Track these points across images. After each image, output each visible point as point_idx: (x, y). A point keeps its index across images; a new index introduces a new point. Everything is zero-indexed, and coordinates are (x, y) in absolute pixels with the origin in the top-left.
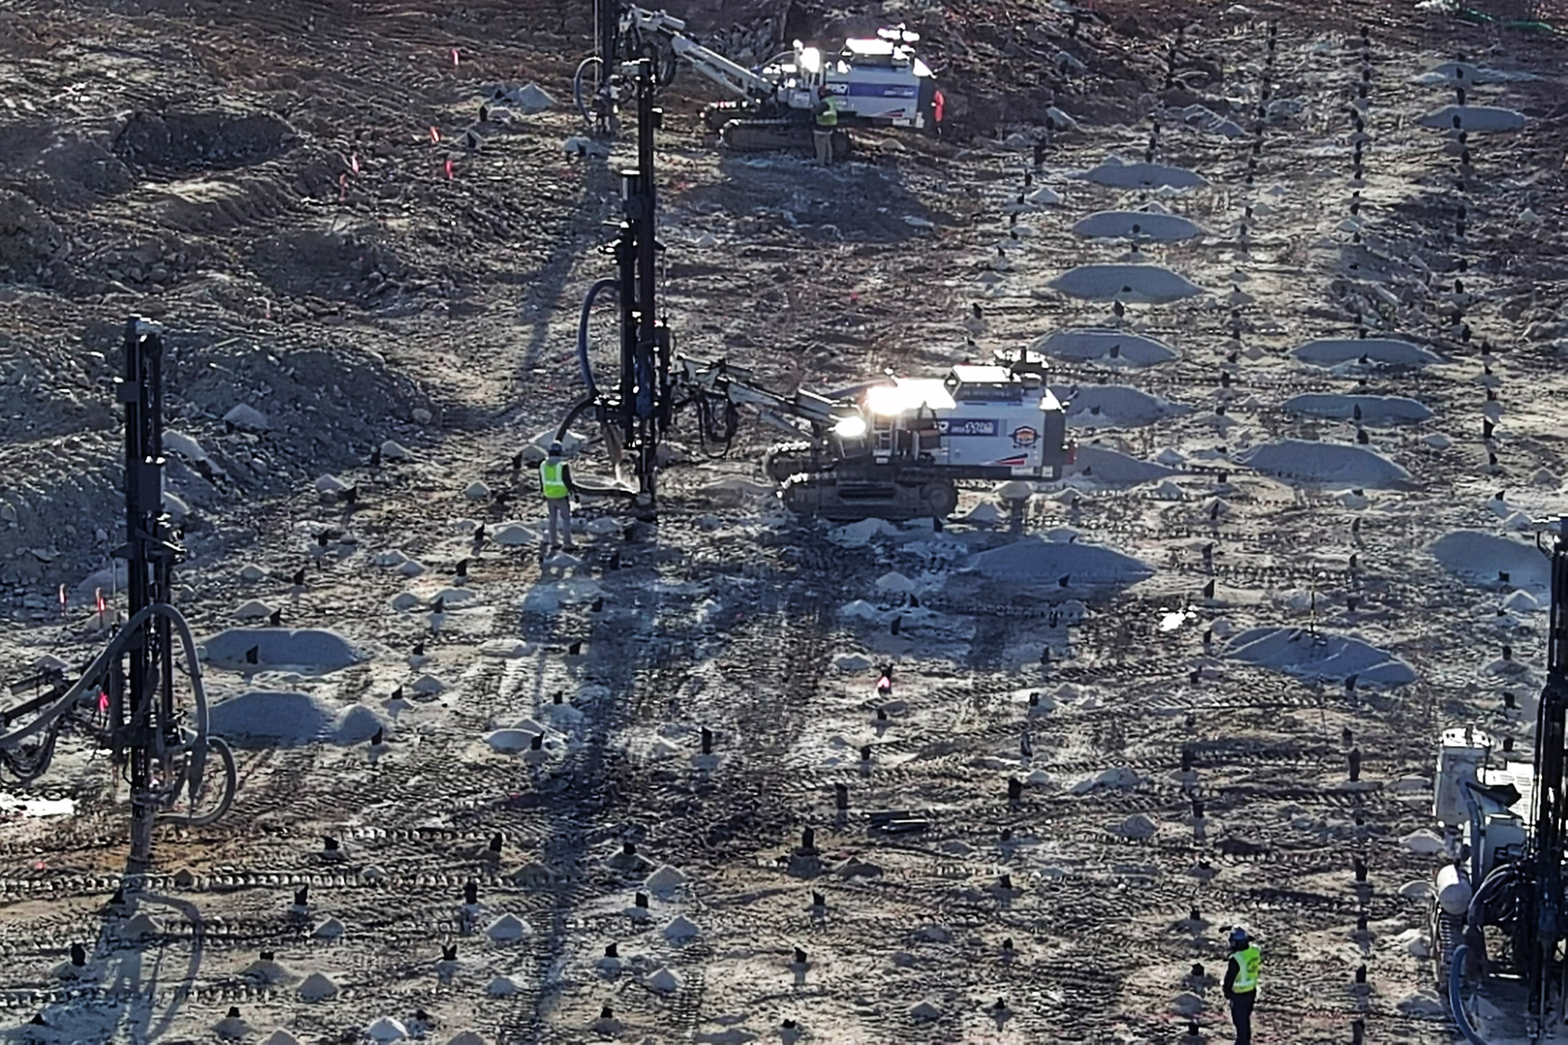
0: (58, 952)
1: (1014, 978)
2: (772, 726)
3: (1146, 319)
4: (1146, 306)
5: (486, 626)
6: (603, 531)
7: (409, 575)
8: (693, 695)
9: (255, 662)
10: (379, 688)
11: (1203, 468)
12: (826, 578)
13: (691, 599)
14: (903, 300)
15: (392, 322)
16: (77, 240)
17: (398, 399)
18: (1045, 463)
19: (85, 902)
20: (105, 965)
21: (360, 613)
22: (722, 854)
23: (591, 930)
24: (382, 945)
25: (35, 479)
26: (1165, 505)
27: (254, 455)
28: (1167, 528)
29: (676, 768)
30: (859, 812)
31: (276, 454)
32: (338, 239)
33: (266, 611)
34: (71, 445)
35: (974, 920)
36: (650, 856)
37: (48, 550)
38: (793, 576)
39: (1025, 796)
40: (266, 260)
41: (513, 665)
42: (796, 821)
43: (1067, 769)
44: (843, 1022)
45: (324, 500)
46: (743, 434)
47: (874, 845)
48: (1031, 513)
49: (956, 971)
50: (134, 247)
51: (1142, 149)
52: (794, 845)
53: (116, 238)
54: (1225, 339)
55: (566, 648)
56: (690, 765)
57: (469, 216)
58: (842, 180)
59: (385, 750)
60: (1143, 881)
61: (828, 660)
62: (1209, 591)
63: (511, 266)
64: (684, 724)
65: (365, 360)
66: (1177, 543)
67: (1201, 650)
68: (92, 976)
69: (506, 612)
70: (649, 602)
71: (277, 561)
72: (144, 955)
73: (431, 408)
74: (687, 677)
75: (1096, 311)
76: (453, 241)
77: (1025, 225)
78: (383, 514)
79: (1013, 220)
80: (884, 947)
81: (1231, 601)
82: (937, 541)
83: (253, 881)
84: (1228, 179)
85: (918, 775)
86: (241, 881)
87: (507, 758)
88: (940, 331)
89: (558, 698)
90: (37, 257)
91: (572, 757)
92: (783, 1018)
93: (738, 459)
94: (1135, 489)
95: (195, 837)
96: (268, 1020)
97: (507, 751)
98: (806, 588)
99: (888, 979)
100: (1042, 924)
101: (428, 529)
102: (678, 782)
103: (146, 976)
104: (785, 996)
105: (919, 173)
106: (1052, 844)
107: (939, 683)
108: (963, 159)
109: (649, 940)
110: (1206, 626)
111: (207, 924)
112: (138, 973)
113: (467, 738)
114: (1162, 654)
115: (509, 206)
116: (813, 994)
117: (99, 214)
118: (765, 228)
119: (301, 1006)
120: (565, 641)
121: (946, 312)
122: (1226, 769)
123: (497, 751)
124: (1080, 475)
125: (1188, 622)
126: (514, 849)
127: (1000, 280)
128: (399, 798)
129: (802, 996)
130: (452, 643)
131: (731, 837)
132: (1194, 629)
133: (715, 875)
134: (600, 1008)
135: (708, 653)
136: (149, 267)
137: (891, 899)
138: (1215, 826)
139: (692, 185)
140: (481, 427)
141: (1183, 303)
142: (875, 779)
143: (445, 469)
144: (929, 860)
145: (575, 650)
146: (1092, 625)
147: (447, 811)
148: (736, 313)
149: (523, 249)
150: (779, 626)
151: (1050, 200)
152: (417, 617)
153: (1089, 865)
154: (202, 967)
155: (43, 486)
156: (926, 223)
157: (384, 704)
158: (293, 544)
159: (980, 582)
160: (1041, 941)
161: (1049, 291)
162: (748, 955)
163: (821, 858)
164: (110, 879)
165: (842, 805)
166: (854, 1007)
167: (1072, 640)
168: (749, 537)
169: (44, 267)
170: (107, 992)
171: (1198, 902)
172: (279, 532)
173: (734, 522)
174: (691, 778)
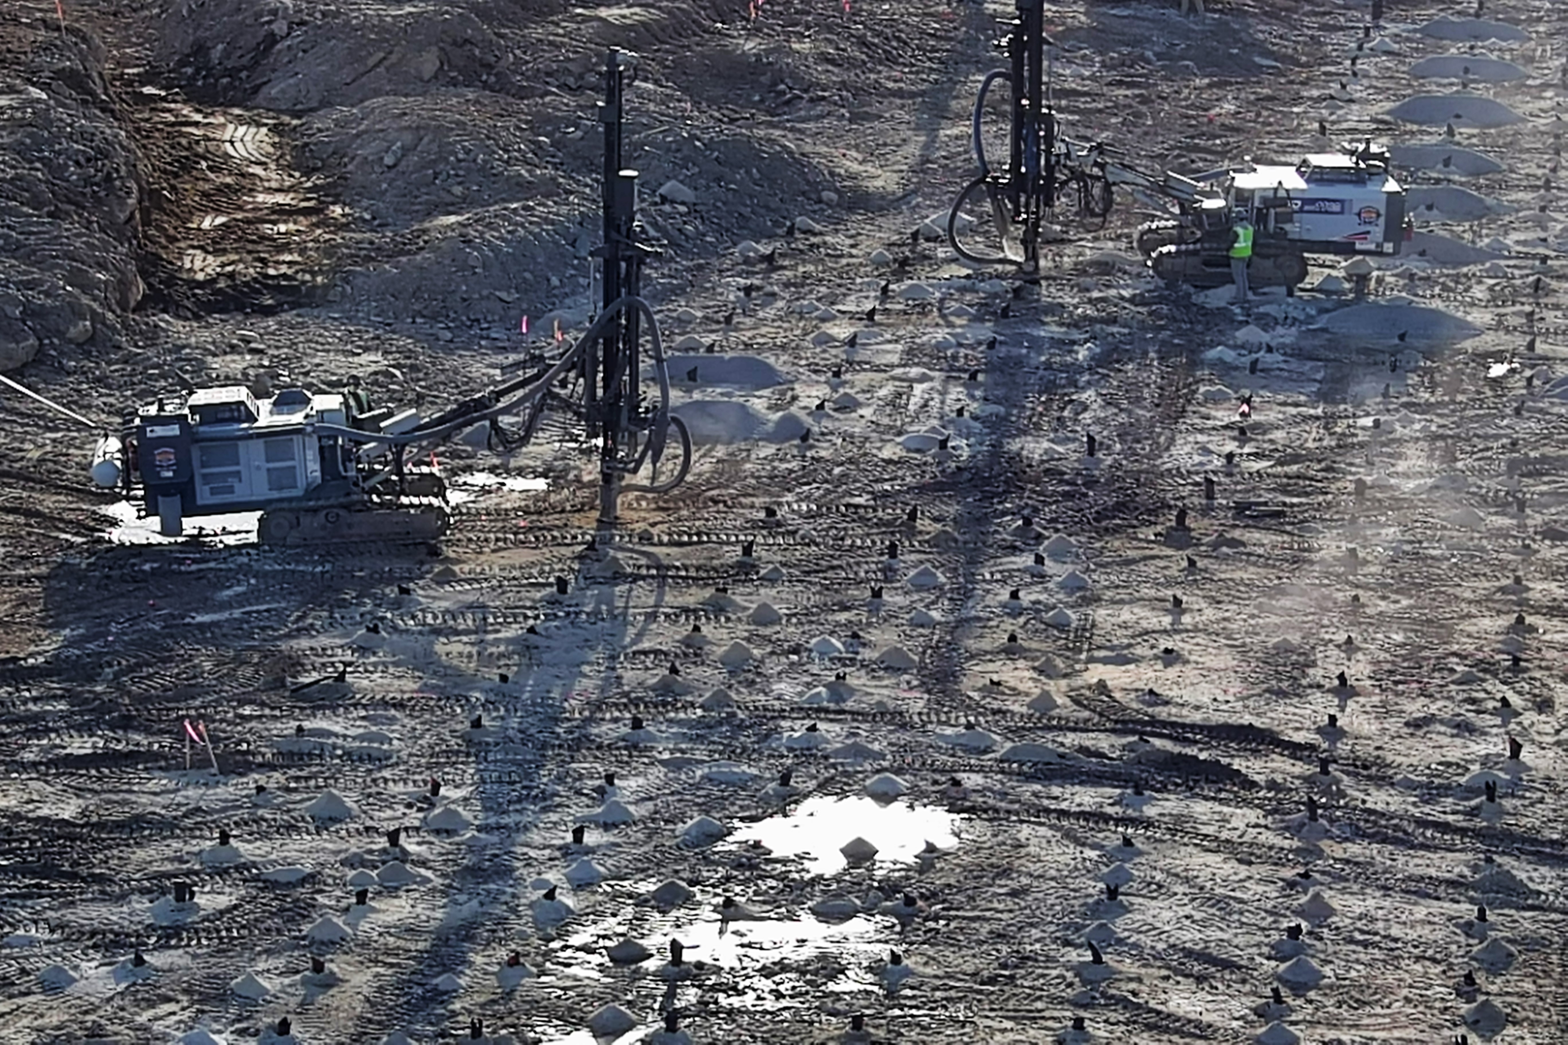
0: (544, 585)
1: (1360, 623)
2: (1147, 438)
3: (1474, 141)
4: (1475, 131)
5: (895, 359)
6: (993, 290)
7: (823, 320)
8: (1078, 414)
9: (694, 380)
10: (804, 402)
11: (1527, 254)
12: (1191, 330)
13: (1074, 342)
14: (1255, 121)
15: (798, 125)
16: (517, 52)
17: (808, 182)
18: (1386, 239)
19: (564, 550)
20: (585, 596)
21: (783, 347)
22: (1106, 530)
23: (997, 581)
24: (818, 588)
25: (496, 234)
26: (1492, 282)
27: (685, 223)
28: (1494, 299)
29: (1064, 466)
30: (1224, 502)
31: (703, 222)
32: (749, 56)
33: (701, 344)
34: (526, 208)
35: (1326, 581)
36: (1045, 528)
37: (509, 293)
38: (1162, 328)
39: (1368, 493)
40: (685, 73)
41: (918, 388)
42: (1170, 507)
43: (1406, 475)
44: (1214, 651)
45: (747, 261)
46: (1115, 221)
47: (1237, 526)
48: (1373, 284)
49: (1310, 618)
50: (568, 59)
51: (1472, 11)
52: (1168, 524)
53: (550, 52)
54: (1546, 157)
55: (966, 376)
56: (1076, 465)
57: (862, 42)
58: (1196, 28)
59: (811, 447)
60: (1473, 557)
61: (1195, 392)
62: (1531, 346)
63: (902, 85)
64: (1070, 435)
65: (778, 148)
66: (1502, 311)
67: (1524, 391)
68: (574, 602)
69: (911, 349)
70: (1036, 344)
71: (708, 307)
72: (617, 589)
73: (836, 190)
74: (1071, 401)
75: (1430, 133)
76: (851, 63)
77: (1365, 67)
78: (799, 274)
79: (1353, 63)
80: (1249, 598)
81: (1551, 355)
82: (1288, 305)
83: (705, 538)
84: (1550, 35)
85: (1275, 476)
86: (695, 538)
87: (918, 456)
88: (1289, 146)
89: (960, 412)
90: (483, 65)
91: (974, 457)
92: (1162, 647)
93: (1111, 239)
94: (1465, 270)
95: (653, 506)
96: (725, 637)
97: (918, 451)
98: (1173, 337)
99: (1253, 622)
100: (1385, 586)
101: (840, 286)
102: (1066, 477)
103: (620, 603)
104: (1165, 631)
105: (1267, 24)
106: (1392, 530)
107: (1293, 411)
108: (1306, 14)
109: (1046, 589)
110: (1528, 373)
111: (668, 568)
112: (612, 601)
113: (882, 440)
114: (1489, 393)
115: (898, 39)
116: (1187, 631)
117: (536, 32)
118: (1128, 62)
119: (752, 627)
120: (965, 371)
121: (1293, 131)
122: (1546, 479)
123: (909, 450)
124: (1416, 256)
125: (1513, 371)
126: (927, 522)
127: (1341, 108)
128: (826, 481)
129: (1177, 632)
130: (865, 370)
131: (1114, 517)
132: (1518, 376)
133: (1102, 544)
134: (1006, 636)
135: (1089, 383)
136: (581, 76)
137: (1254, 564)
138: (1535, 519)
139: (1060, 28)
140: (881, 209)
141: (1509, 129)
142: (1239, 478)
143: (851, 241)
144: (1286, 538)
145: (973, 376)
146: (1428, 371)
147: (868, 493)
148: (1104, 127)
149: (911, 72)
150: (1150, 365)
151: (1385, 48)
152: (834, 351)
153: (1425, 545)
154: (667, 598)
155: (503, 240)
156: (1274, 63)
157: (809, 414)
158: (721, 294)
159: (1328, 336)
160: (1384, 598)
161: (1387, 118)
162: (1131, 602)
163: (1193, 534)
164: (583, 534)
165: (1210, 496)
166: (1225, 641)
167: (1410, 382)
168: (1122, 298)
169: (489, 74)
170: (588, 614)
171: (1520, 573)
172: (708, 285)
173: (1108, 287)
174: (1078, 474)
